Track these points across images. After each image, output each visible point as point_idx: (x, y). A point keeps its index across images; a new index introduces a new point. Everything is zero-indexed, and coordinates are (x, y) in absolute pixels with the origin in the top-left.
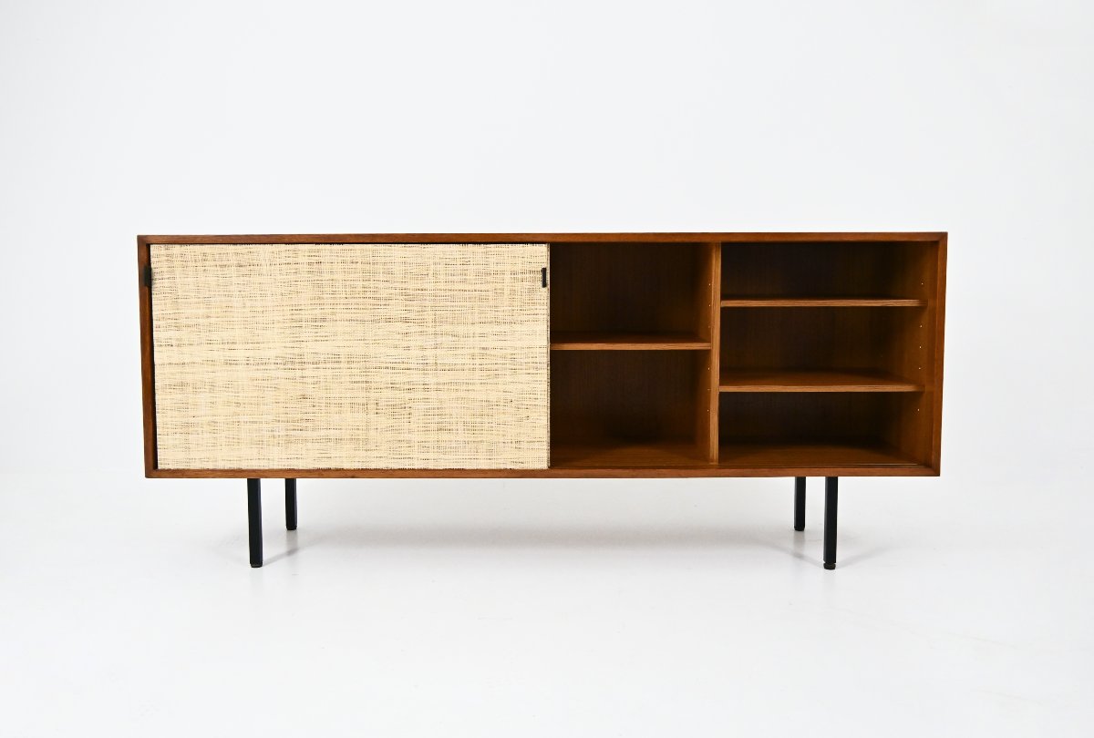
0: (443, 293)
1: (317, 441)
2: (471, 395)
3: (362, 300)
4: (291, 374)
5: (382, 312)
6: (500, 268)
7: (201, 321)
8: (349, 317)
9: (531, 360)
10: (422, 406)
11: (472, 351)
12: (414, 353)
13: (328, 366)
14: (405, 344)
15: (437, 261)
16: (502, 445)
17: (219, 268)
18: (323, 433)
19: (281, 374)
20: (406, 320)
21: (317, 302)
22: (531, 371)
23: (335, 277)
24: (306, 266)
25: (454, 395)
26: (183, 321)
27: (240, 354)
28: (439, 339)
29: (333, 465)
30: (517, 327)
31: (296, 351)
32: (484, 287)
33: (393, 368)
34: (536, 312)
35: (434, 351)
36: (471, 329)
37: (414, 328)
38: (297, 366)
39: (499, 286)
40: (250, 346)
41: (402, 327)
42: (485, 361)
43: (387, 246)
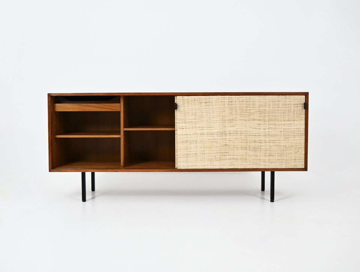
0: (271, 111)
1: (230, 159)
2: (280, 144)
3: (245, 114)
4: (222, 137)
5: (252, 117)
6: (290, 103)
7: (193, 120)
8: (241, 119)
9: (300, 133)
10: (264, 147)
11: (281, 130)
12: (262, 130)
13: (234, 135)
14: (259, 127)
15: (270, 101)
16: (290, 160)
17: (199, 103)
18: (232, 157)
19: (218, 138)
20: (260, 120)
21: (231, 114)
22: (300, 136)
23: (237, 106)
24: (227, 103)
25: (275, 144)
26: (187, 121)
27: (205, 131)
28: (270, 126)
29: (235, 167)
30: (296, 122)
31: (224, 130)
32: (285, 109)
33: (255, 136)
34: (301, 117)
35: (268, 130)
36: (280, 123)
37: (262, 122)
38: (224, 135)
39: (290, 109)
40: (209, 129)
41: (258, 122)
42: (285, 133)
43: (254, 96)
